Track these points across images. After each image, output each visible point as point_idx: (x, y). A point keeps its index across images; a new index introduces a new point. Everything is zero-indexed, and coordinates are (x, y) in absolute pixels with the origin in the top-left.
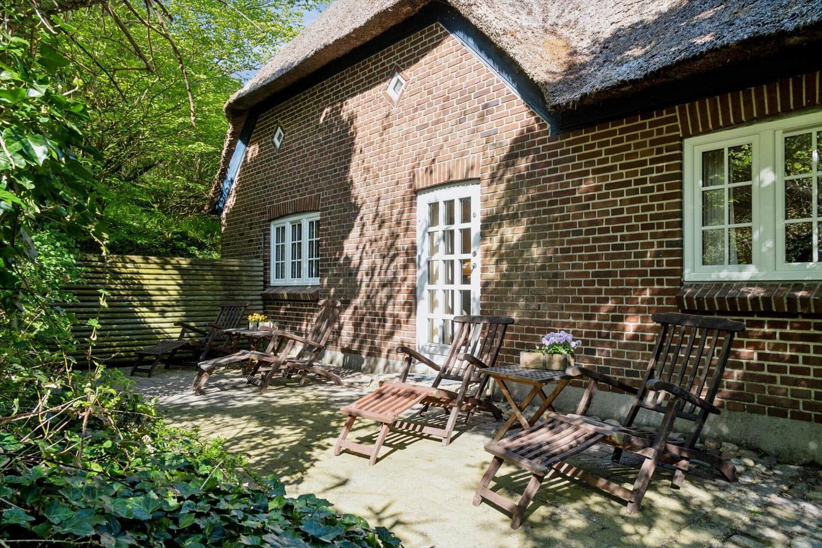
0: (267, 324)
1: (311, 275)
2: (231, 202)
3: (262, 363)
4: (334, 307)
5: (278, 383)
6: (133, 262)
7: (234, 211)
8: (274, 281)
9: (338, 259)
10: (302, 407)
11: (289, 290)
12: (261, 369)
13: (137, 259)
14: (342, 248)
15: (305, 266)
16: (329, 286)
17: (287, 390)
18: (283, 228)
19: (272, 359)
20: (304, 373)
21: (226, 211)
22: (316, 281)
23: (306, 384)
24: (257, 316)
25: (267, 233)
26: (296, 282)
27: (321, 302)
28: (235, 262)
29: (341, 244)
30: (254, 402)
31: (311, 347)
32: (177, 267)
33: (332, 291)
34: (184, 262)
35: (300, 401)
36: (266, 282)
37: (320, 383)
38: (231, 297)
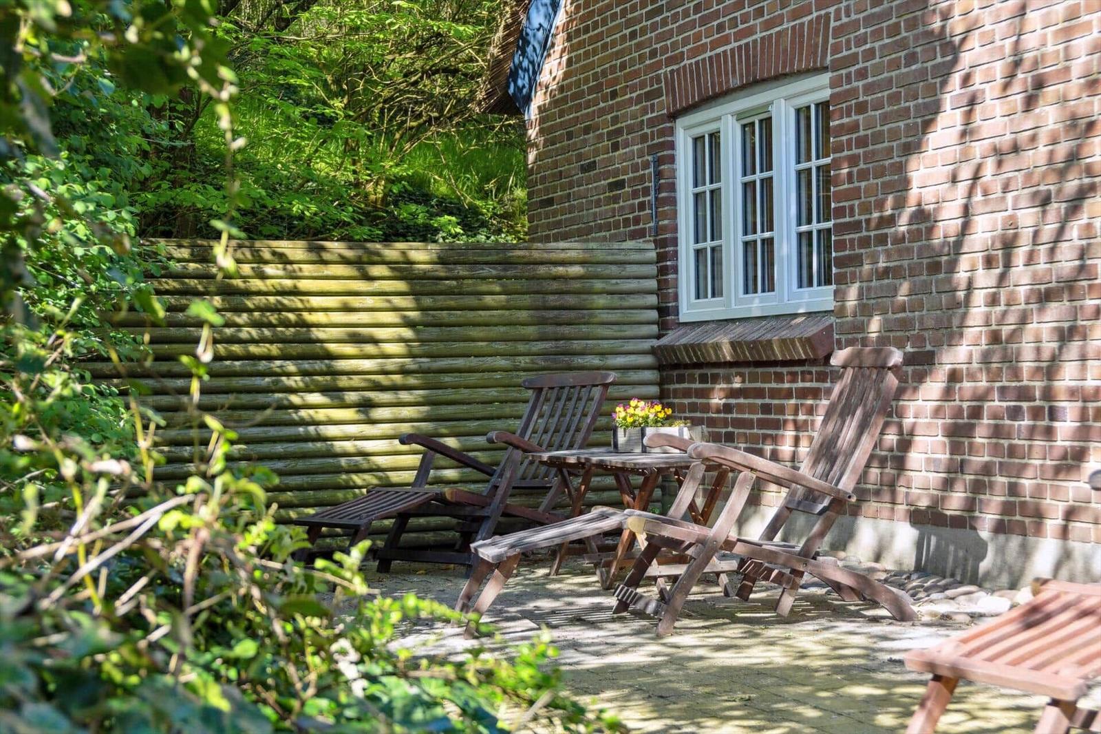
0: (673, 430)
1: (805, 280)
2: (552, 69)
3: (659, 548)
4: (882, 368)
5: (707, 612)
6: (282, 259)
7: (564, 97)
8: (690, 307)
9: (891, 221)
10: (785, 676)
11: (738, 331)
12: (655, 569)
13: (294, 249)
14: (905, 184)
15: (786, 250)
16: (865, 310)
17: (734, 631)
18: (715, 137)
19: (689, 532)
20: (790, 579)
21: (539, 99)
22: (822, 297)
23: (795, 617)
24: (640, 409)
25: (663, 155)
26: (757, 305)
27: (840, 357)
28: (571, 249)
29: (901, 168)
30: (638, 657)
31: (811, 496)
32: (403, 270)
33: (875, 325)
34: (421, 255)
35: (776, 657)
36: (666, 312)
37: (840, 613)
38: (561, 358)
